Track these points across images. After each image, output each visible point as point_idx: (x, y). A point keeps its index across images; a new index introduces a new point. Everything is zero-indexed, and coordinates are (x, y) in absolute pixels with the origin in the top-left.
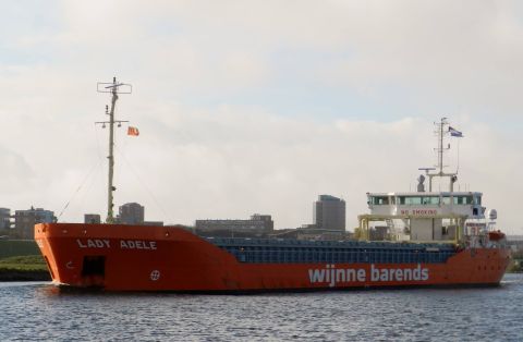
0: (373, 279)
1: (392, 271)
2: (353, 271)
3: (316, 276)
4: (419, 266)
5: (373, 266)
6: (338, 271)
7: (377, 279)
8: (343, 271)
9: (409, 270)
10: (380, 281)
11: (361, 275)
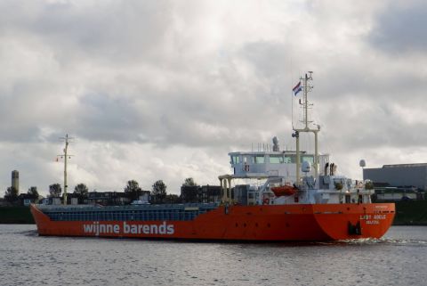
0: (125, 232)
1: (140, 227)
2: (111, 226)
3: (88, 228)
4: (165, 223)
5: (125, 223)
6: (101, 226)
7: (128, 232)
8: (104, 226)
9: (155, 226)
10: (130, 233)
11: (116, 229)
